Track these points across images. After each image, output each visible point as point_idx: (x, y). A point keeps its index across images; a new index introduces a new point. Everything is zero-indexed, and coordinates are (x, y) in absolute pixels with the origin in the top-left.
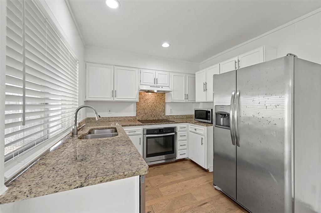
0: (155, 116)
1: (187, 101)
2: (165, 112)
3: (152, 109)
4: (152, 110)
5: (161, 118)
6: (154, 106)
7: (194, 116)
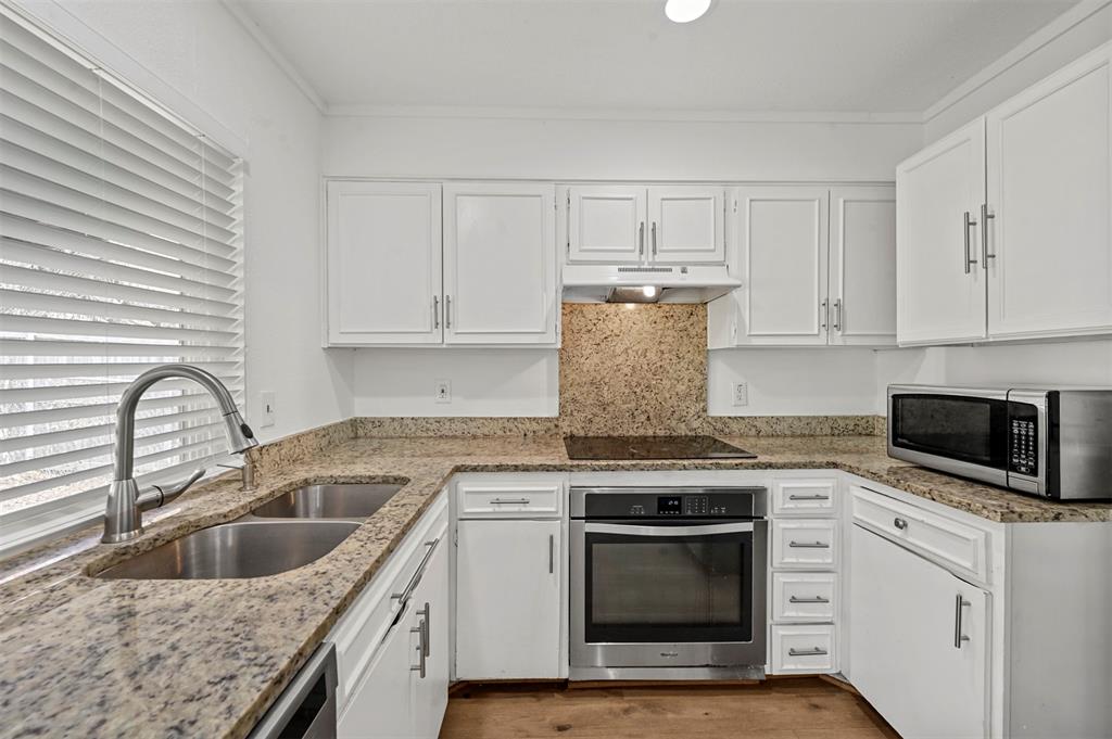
0: (654, 421)
1: (837, 339)
2: (705, 400)
5: (682, 430)
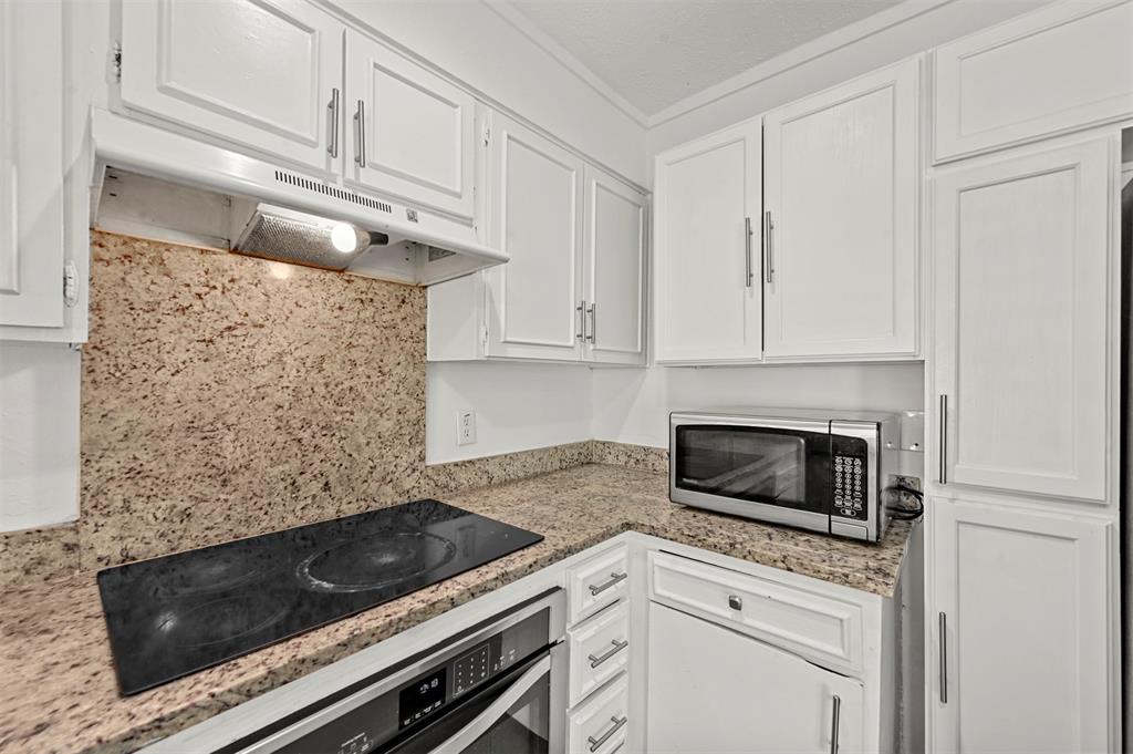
0: (338, 490)
2: (422, 442)
3: (306, 424)
4: (306, 436)
5: (389, 498)
6: (321, 390)
7: (667, 465)
